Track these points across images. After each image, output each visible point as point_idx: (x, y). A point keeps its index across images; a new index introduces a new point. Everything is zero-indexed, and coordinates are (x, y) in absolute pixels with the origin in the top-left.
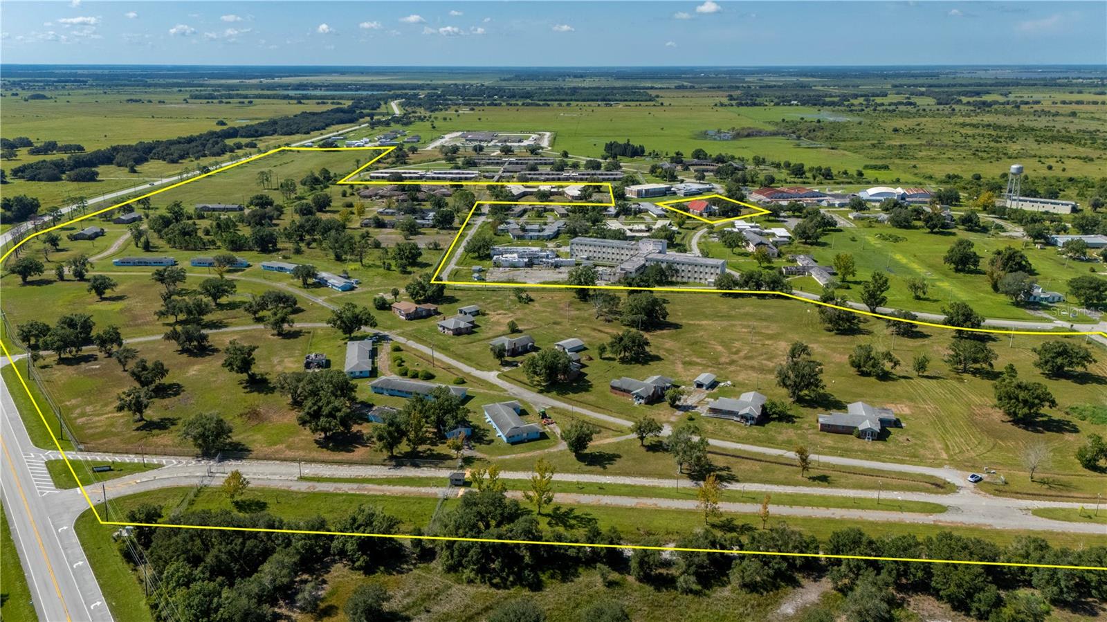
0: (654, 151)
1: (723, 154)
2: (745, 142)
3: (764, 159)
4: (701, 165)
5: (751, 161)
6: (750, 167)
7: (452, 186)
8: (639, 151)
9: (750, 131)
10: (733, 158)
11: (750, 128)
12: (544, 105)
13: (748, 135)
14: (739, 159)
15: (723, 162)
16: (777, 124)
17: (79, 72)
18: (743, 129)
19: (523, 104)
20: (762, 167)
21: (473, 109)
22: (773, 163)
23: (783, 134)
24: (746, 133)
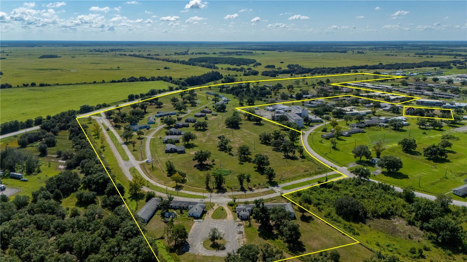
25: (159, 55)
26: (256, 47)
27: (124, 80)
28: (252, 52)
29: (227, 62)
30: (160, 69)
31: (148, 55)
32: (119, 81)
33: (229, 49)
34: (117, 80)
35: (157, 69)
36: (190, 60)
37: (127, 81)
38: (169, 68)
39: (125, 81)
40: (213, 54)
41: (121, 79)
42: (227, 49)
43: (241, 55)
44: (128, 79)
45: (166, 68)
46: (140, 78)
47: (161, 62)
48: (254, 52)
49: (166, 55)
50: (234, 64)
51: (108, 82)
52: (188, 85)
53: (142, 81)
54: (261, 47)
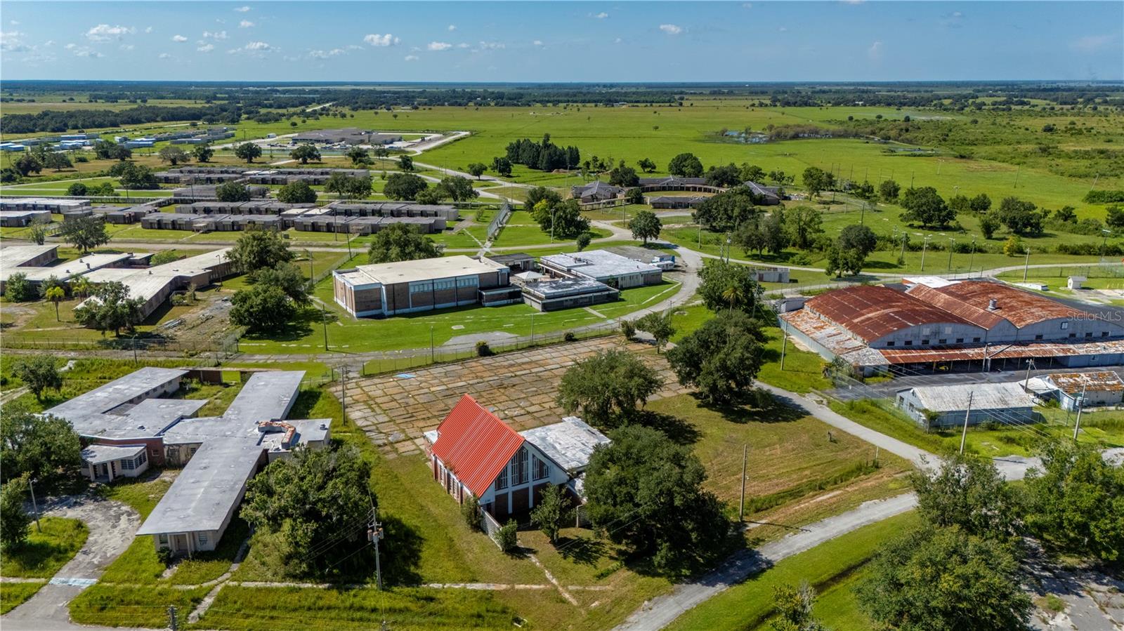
0: (595, 159)
1: (738, 165)
2: (789, 146)
3: (830, 176)
4: (682, 189)
5: (799, 180)
6: (799, 197)
8: (567, 157)
9: (799, 129)
10: (757, 173)
11: (799, 126)
13: (796, 137)
14: (773, 175)
15: (733, 182)
16: (842, 123)
18: (787, 127)
20: (827, 195)
22: (853, 186)
23: (856, 135)
24: (791, 133)
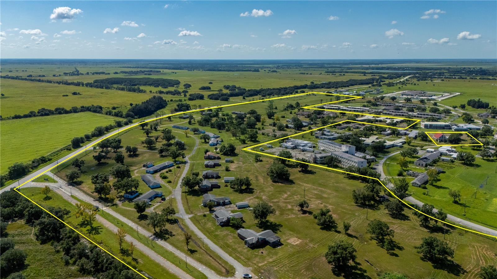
7: (341, 113)
8: (485, 105)
12: (493, 79)
17: (309, 62)
19: (480, 79)
21: (443, 80)
25: (44, 76)
26: (155, 65)
27: (32, 115)
28: (160, 71)
29: (147, 83)
30: (67, 96)
31: (28, 76)
32: (26, 116)
33: (125, 67)
34: (22, 115)
35: (64, 96)
36: (96, 81)
37: (37, 116)
38: (79, 93)
39: (35, 116)
40: (114, 73)
41: (27, 113)
42: (123, 67)
43: (151, 74)
44: (38, 112)
45: (74, 94)
46: (57, 110)
47: (56, 85)
48: (161, 70)
49: (54, 76)
50: (158, 86)
51: (9, 119)
52: (136, 117)
53: (60, 113)
54: (161, 65)
